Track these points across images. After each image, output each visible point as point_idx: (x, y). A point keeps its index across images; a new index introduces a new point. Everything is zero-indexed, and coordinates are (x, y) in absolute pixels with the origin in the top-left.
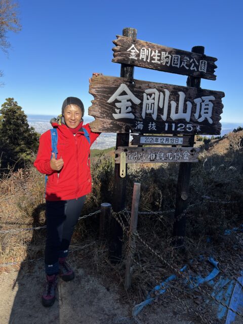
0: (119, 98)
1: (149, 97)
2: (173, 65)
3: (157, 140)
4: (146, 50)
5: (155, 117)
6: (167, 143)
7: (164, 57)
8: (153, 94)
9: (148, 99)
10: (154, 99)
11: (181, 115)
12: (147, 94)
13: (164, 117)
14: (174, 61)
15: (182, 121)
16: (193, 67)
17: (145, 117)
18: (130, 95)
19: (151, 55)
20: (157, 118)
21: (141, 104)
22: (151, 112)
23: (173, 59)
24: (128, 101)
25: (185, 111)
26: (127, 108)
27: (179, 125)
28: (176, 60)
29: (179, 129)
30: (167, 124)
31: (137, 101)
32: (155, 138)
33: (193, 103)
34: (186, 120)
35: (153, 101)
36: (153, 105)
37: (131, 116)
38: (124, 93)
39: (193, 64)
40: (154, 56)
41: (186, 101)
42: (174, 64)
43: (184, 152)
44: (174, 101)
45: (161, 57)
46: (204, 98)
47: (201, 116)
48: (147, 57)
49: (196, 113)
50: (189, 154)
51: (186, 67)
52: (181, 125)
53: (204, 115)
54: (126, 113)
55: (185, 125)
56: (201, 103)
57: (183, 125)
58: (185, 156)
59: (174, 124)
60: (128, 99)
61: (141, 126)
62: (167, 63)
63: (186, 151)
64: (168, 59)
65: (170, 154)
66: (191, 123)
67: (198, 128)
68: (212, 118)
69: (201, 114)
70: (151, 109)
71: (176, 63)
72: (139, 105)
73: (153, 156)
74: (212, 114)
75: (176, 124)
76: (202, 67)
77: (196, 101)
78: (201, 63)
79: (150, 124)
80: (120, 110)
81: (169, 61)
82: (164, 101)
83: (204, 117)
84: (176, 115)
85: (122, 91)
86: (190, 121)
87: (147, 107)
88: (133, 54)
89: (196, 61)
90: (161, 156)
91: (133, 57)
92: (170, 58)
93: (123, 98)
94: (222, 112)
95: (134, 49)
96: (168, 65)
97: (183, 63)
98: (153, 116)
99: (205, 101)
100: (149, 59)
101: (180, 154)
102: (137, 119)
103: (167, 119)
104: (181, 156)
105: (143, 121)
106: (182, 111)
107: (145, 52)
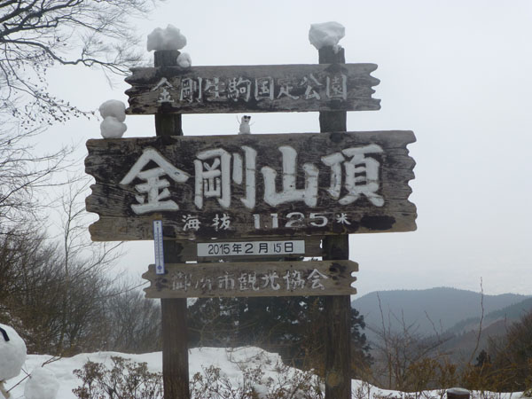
0: (143, 175)
1: (207, 165)
2: (257, 99)
3: (237, 248)
4: (191, 81)
5: (225, 202)
6: (263, 252)
7: (234, 87)
8: (217, 162)
9: (205, 170)
10: (219, 168)
11: (291, 194)
12: (203, 161)
13: (249, 201)
14: (260, 90)
15: (300, 206)
16: (312, 93)
17: (204, 205)
18: (166, 167)
19: (203, 87)
20: (232, 204)
21: (192, 181)
22: (217, 193)
23: (256, 85)
24: (161, 178)
25: (301, 183)
26: (160, 191)
27: (289, 216)
28: (263, 88)
29: (288, 225)
30: (257, 217)
31: (182, 177)
32: (232, 244)
33: (320, 165)
34: (307, 203)
35: (217, 172)
36: (218, 182)
37: (172, 206)
38: (152, 165)
39: (309, 88)
40: (212, 88)
41: (300, 161)
42: (259, 95)
43: (312, 271)
44: (270, 167)
45: (227, 88)
46: (348, 152)
47: (347, 192)
48: (196, 94)
49: (332, 185)
50: (325, 277)
51: (290, 96)
52: (293, 216)
53: (355, 188)
54: (160, 200)
55: (305, 214)
56: (343, 162)
57: (300, 216)
58: (315, 281)
59: (275, 215)
60: (162, 174)
61: (194, 223)
62: (242, 96)
63: (315, 270)
64: (244, 88)
65: (274, 276)
66: (323, 210)
67: (343, 219)
68: (379, 192)
69: (348, 188)
70: (215, 189)
71: (264, 92)
72: (186, 183)
73: (230, 282)
74: (381, 185)
75: (281, 214)
76: (336, 90)
77: (328, 160)
78: (331, 81)
79: (217, 218)
80: (147, 197)
81: (246, 92)
82: (244, 169)
83: (355, 192)
84: (279, 195)
85: (147, 161)
86: (318, 204)
87: (206, 185)
88: (165, 93)
89: (315, 80)
90: (250, 281)
91: (165, 100)
92: (249, 87)
93: (151, 175)
94: (413, 177)
95: (165, 85)
96: (247, 100)
97: (282, 88)
98: (220, 200)
99: (352, 157)
100: (200, 96)
101: (299, 278)
102: (185, 209)
103: (257, 204)
104: (304, 281)
105: (199, 214)
106: (294, 184)
107: (191, 85)
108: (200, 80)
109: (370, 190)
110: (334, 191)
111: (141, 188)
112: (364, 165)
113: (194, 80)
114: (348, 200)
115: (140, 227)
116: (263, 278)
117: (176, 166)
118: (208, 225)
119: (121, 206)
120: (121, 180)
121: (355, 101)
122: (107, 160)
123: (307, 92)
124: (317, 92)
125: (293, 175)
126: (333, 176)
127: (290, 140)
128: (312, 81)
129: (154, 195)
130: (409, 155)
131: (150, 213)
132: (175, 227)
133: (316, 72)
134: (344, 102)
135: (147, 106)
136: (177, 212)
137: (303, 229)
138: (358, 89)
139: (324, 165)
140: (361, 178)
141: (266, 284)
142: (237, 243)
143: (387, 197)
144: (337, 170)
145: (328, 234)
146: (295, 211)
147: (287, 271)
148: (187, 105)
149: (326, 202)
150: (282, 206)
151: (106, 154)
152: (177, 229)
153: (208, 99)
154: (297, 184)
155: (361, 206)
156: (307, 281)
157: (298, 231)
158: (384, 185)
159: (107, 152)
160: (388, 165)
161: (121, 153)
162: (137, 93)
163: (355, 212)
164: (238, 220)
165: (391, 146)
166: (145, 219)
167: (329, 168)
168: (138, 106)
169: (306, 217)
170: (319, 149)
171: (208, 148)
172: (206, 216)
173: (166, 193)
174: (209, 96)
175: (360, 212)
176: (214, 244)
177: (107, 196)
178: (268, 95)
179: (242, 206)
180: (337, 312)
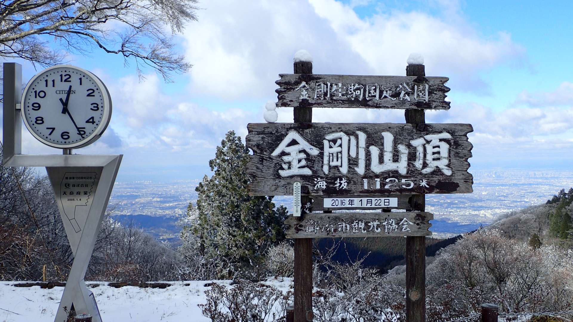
0: (287, 150)
1: (332, 144)
2: (368, 99)
3: (351, 202)
4: (322, 85)
5: (344, 170)
6: (369, 206)
7: (352, 90)
8: (339, 142)
9: (331, 147)
10: (340, 146)
11: (389, 165)
12: (329, 141)
13: (361, 170)
14: (369, 93)
15: (395, 174)
16: (405, 96)
17: (329, 171)
18: (304, 144)
19: (331, 89)
20: (349, 171)
21: (321, 155)
22: (339, 163)
23: (367, 89)
24: (300, 152)
25: (396, 158)
26: (300, 161)
27: (388, 180)
28: (372, 92)
29: (387, 187)
30: (365, 181)
31: (315, 152)
32: (348, 199)
33: (409, 146)
34: (400, 172)
35: (339, 149)
36: (340, 155)
37: (307, 172)
38: (294, 143)
39: (403, 93)
40: (336, 90)
41: (396, 143)
42: (369, 96)
43: (402, 219)
44: (376, 146)
45: (347, 90)
46: (428, 137)
47: (428, 165)
48: (326, 94)
49: (417, 160)
50: (411, 223)
51: (390, 97)
52: (390, 181)
53: (433, 162)
54: (299, 168)
55: (398, 179)
56: (425, 144)
57: (395, 180)
58: (405, 227)
59: (378, 180)
60: (301, 149)
61: (322, 184)
62: (357, 97)
63: (405, 219)
64: (359, 91)
65: (376, 223)
66: (410, 177)
67: (424, 183)
68: (448, 166)
69: (427, 162)
70: (337, 161)
71: (373, 94)
72: (318, 156)
73: (346, 226)
74: (450, 161)
75: (382, 179)
76: (421, 94)
77: (414, 143)
78: (418, 89)
79: (338, 181)
80: (290, 165)
81: (360, 94)
82: (357, 147)
83: (432, 165)
84: (381, 166)
85: (291, 140)
86: (407, 173)
87: (331, 158)
88: (304, 92)
89: (407, 87)
90: (360, 226)
91: (304, 98)
92: (362, 90)
93: (293, 149)
94: (471, 156)
95: (304, 87)
96: (360, 100)
97: (385, 92)
98: (340, 169)
99: (431, 141)
100: (329, 96)
101: (393, 224)
102: (316, 175)
103: (366, 172)
104: (397, 226)
105: (326, 178)
106: (391, 159)
107: (322, 87)
108: (329, 84)
109: (442, 164)
110: (418, 164)
111: (286, 158)
112: (439, 147)
113: (324, 84)
114: (428, 170)
115: (285, 186)
116: (369, 224)
117: (311, 144)
118: (331, 186)
119: (271, 171)
120: (272, 153)
121: (434, 103)
122: (263, 138)
123: (402, 95)
124: (408, 95)
125: (391, 152)
126: (418, 154)
127: (389, 128)
128: (405, 88)
129: (295, 164)
130: (468, 140)
131: (292, 177)
132: (309, 186)
133: (408, 81)
134: (426, 102)
135: (291, 101)
136: (311, 176)
137: (397, 190)
138: (436, 94)
139: (412, 146)
140: (436, 156)
141: (371, 228)
142: (351, 199)
143: (453, 169)
144: (420, 149)
145: (414, 193)
146: (392, 177)
147: (386, 219)
148: (319, 101)
149: (413, 172)
150: (383, 173)
151: (262, 134)
152: (310, 188)
153: (334, 98)
154: (393, 158)
155: (437, 175)
156: (399, 226)
157: (394, 192)
158: (452, 161)
159: (263, 133)
160: (455, 147)
161: (273, 134)
162: (285, 91)
163: (432, 179)
164: (352, 183)
165: (456, 134)
166: (289, 180)
167: (416, 148)
168: (285, 101)
169: (399, 181)
170: (409, 134)
171: (333, 132)
172: (331, 180)
173: (303, 163)
174: (334, 96)
175: (436, 179)
176: (335, 199)
177: (262, 164)
178: (375, 96)
179: (355, 173)
180: (418, 248)
